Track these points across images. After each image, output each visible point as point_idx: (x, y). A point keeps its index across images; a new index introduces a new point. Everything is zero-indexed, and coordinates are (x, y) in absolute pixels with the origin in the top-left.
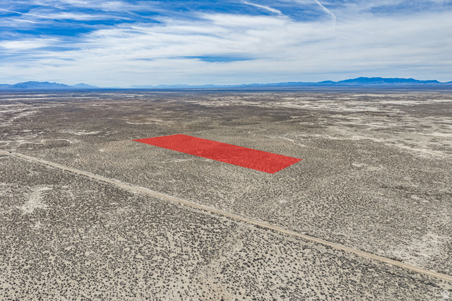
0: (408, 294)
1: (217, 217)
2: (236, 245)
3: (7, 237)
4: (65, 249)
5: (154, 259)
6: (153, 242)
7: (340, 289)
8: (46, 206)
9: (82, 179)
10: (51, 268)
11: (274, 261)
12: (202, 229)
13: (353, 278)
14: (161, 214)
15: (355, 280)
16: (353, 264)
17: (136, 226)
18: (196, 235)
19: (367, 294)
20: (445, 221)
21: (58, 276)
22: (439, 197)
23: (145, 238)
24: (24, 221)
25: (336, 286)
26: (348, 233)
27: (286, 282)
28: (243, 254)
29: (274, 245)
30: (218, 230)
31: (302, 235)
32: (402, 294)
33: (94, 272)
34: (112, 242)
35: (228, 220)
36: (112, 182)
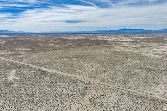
0: (158, 106)
1: (83, 80)
2: (92, 90)
3: (4, 90)
4: (29, 94)
5: (63, 97)
6: (61, 90)
7: (133, 106)
8: (17, 77)
9: (29, 67)
10: (24, 101)
11: (107, 96)
12: (79, 85)
13: (137, 102)
14: (62, 80)
15: (138, 102)
16: (136, 96)
17: (53, 84)
18: (77, 87)
19: (144, 107)
20: (165, 80)
21: (28, 104)
22: (161, 71)
23: (58, 89)
24: (10, 83)
25: (132, 104)
26: (132, 85)
27: (114, 104)
28: (96, 94)
29: (106, 90)
30: (85, 85)
31: (115, 86)
32: (156, 107)
33: (42, 102)
34: (46, 91)
35: (87, 81)
36: (40, 68)
